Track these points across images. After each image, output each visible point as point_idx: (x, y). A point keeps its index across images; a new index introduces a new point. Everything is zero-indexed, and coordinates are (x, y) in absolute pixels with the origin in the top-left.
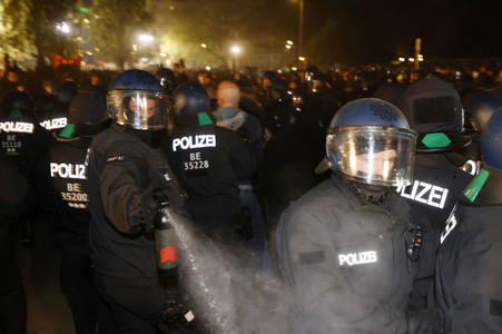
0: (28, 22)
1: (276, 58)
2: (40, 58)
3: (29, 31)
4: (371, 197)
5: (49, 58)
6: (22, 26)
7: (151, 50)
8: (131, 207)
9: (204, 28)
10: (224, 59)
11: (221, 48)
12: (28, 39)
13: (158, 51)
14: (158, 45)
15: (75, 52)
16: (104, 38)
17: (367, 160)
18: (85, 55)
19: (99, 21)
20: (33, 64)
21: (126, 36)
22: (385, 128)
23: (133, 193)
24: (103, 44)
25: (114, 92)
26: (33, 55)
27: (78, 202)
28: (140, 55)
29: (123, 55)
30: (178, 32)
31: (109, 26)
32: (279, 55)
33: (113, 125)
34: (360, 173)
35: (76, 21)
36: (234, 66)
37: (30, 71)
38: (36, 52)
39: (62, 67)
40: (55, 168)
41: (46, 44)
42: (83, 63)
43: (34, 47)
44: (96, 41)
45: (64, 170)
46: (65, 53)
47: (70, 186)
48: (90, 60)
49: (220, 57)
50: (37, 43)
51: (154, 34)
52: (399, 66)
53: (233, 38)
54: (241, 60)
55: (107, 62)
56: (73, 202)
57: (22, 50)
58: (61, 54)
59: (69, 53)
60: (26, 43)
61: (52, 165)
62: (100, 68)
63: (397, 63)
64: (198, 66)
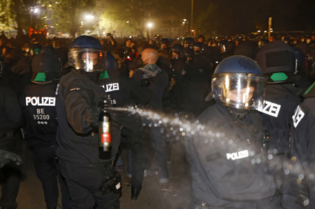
0: (11, 6)
1: (175, 30)
2: (19, 30)
3: (12, 13)
4: (239, 116)
5: (26, 30)
6: (8, 8)
7: (93, 25)
8: (84, 116)
9: (128, 10)
10: (141, 31)
11: (139, 23)
12: (12, 17)
13: (98, 25)
14: (98, 21)
15: (42, 26)
16: (62, 17)
17: (236, 94)
18: (49, 28)
19: (58, 6)
20: (15, 34)
21: (77, 15)
22: (247, 74)
23: (86, 108)
24: (61, 21)
25: (73, 49)
26: (15, 28)
27: (44, 121)
28: (85, 28)
29: (74, 28)
30: (110, 13)
31: (65, 9)
32: (177, 28)
33: (73, 70)
34: (232, 101)
35: (43, 6)
36: (148, 36)
37: (12, 38)
38: (17, 26)
39: (34, 35)
40: (29, 100)
41: (23, 21)
42: (48, 34)
43: (15, 22)
44: (57, 19)
45: (34, 101)
46: (36, 27)
47: (38, 111)
48: (53, 32)
49: (138, 30)
50: (17, 20)
51: (94, 14)
52: (257, 35)
53: (147, 17)
54: (152, 32)
55: (64, 33)
56: (40, 121)
57: (8, 25)
58: (34, 28)
59: (38, 27)
60: (10, 20)
61: (27, 98)
62: (59, 37)
63: (256, 33)
64: (124, 35)
